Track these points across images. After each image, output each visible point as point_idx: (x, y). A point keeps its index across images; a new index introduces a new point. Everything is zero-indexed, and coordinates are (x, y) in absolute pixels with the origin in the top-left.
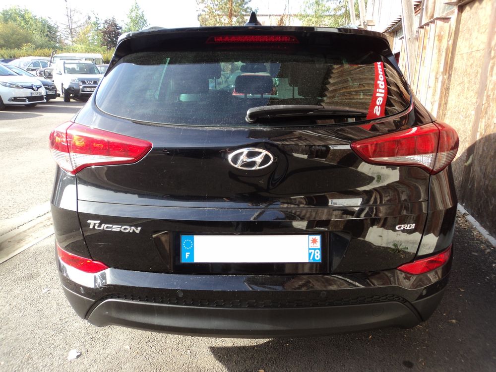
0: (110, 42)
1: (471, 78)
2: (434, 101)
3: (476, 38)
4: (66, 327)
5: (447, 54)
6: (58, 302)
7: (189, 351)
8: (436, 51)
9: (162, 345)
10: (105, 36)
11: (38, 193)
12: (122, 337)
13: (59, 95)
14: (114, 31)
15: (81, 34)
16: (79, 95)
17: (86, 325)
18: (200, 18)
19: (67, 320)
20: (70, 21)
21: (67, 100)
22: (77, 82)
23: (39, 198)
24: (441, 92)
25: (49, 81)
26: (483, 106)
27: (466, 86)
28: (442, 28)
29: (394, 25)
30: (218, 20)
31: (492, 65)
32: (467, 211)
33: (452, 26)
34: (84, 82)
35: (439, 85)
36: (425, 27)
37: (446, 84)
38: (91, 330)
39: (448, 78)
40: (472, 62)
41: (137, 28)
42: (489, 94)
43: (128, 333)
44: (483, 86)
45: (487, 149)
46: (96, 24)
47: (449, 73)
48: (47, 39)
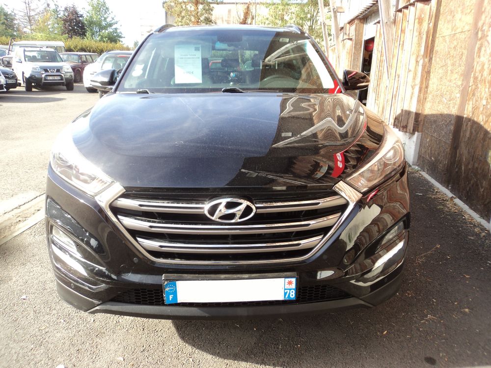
0: (71, 30)
1: (455, 60)
2: (415, 85)
3: (460, 20)
4: (47, 339)
5: (427, 37)
6: (35, 309)
7: (191, 360)
8: (416, 34)
9: (160, 354)
10: (65, 25)
11: (3, 187)
12: (113, 348)
13: (20, 85)
14: (75, 19)
15: (40, 22)
16: (41, 84)
17: (70, 335)
18: (165, 5)
19: (47, 330)
20: (28, 8)
21: (29, 89)
22: (39, 70)
23: (5, 192)
24: (422, 75)
25: (7, 69)
26: (470, 88)
27: (449, 68)
28: (422, 10)
29: (366, 10)
30: (184, 7)
31: (479, 46)
32: (454, 194)
33: (432, 8)
34: (46, 71)
35: (420, 68)
36: (403, 10)
37: (426, 68)
38: (76, 341)
39: (429, 61)
40: (456, 44)
41: (99, 16)
42: (476, 75)
43: (119, 342)
44: (470, 68)
45: (475, 131)
46: (56, 11)
47: (430, 56)
48: (4, 27)
